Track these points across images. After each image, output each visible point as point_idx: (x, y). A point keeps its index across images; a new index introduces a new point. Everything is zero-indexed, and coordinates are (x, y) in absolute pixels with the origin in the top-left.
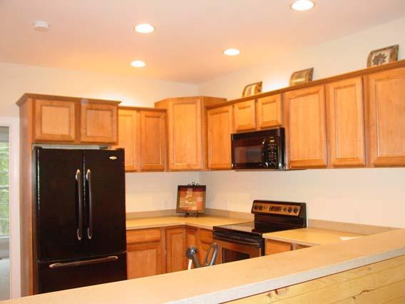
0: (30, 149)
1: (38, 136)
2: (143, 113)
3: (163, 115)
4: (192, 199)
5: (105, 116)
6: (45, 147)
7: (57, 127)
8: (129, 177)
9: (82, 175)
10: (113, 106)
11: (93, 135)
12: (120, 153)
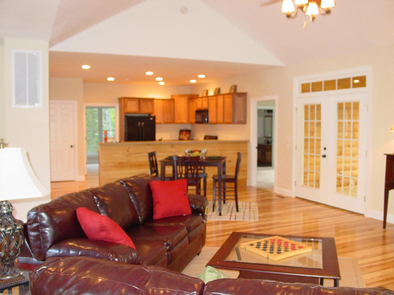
0: (123, 115)
1: (126, 111)
2: (165, 101)
3: (172, 101)
4: (186, 135)
5: (149, 103)
6: (129, 115)
7: (132, 108)
8: (157, 126)
9: (141, 124)
10: (152, 100)
11: (145, 110)
12: (154, 118)
